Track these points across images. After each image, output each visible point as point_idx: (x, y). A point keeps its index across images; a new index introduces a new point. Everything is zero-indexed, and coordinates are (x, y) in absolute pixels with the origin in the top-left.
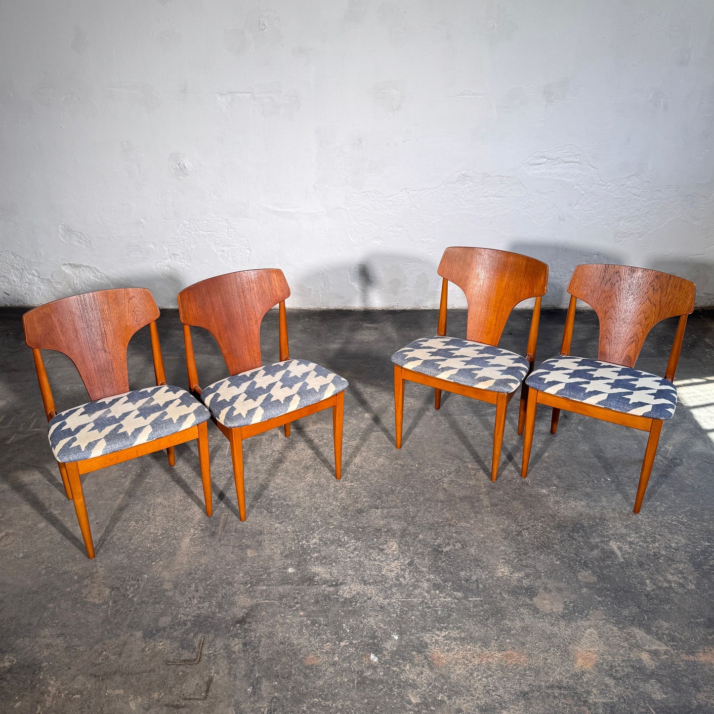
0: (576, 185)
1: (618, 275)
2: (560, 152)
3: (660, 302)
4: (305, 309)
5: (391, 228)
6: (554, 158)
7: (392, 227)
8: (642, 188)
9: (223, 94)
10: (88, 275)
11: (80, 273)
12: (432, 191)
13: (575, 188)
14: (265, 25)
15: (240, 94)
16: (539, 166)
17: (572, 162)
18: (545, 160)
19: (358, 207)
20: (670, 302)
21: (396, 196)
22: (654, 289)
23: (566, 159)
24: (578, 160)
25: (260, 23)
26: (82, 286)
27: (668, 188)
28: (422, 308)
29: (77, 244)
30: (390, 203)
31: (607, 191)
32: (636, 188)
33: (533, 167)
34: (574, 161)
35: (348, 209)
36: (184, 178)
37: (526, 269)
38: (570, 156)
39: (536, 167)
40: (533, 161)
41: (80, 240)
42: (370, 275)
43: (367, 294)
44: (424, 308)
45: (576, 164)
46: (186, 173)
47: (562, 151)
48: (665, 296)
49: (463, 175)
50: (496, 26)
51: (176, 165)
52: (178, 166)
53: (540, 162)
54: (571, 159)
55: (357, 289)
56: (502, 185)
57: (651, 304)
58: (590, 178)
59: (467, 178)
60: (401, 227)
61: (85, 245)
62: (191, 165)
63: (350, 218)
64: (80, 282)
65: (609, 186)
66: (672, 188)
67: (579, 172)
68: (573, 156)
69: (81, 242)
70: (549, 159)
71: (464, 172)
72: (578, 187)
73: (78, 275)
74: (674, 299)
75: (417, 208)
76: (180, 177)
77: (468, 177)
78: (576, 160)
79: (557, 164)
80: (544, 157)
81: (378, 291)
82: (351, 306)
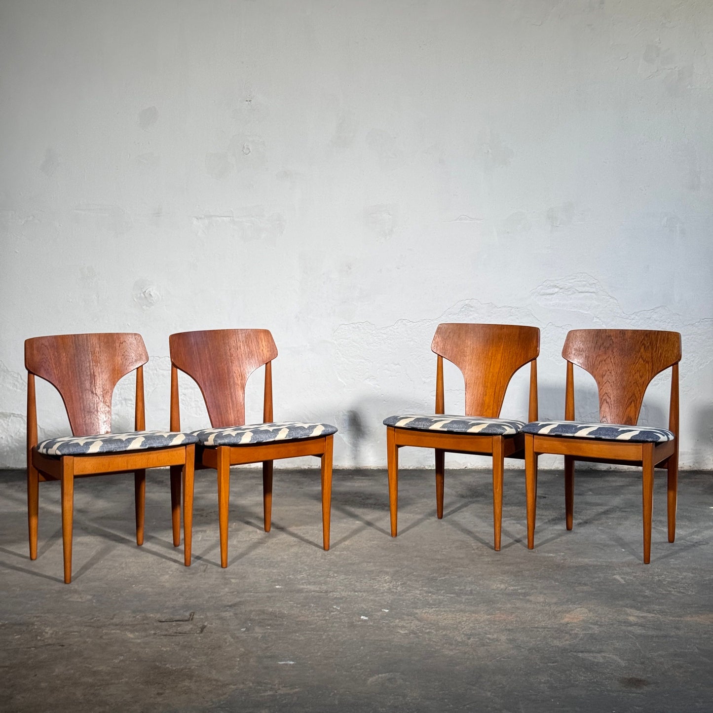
0: (595, 318)
1: (610, 338)
2: (573, 281)
3: (652, 358)
4: (282, 468)
5: (386, 366)
6: (566, 288)
7: (387, 364)
8: (672, 322)
9: (200, 218)
10: (18, 426)
11: (8, 425)
12: (432, 323)
13: (594, 321)
14: (249, 149)
15: (218, 218)
16: (552, 296)
17: (586, 292)
18: (557, 290)
19: (346, 341)
20: (660, 356)
21: (391, 328)
22: (645, 347)
23: (580, 289)
24: (594, 290)
25: (244, 147)
26: (7, 441)
27: (702, 322)
28: (427, 468)
29: (11, 388)
30: (385, 336)
31: (631, 325)
32: (665, 322)
33: (544, 297)
34: (590, 291)
35: (335, 342)
36: (148, 308)
37: (519, 337)
38: (584, 286)
39: (548, 297)
40: (543, 291)
41: (16, 383)
42: (362, 425)
43: (358, 449)
44: (430, 468)
45: (592, 294)
46: (151, 303)
47: (575, 280)
48: (656, 351)
49: (466, 305)
50: (490, 151)
51: (140, 294)
52: (142, 295)
53: (551, 292)
54: (586, 289)
55: (347, 443)
56: (512, 317)
57: (644, 361)
58: (610, 311)
59: (472, 309)
60: (398, 364)
61: (20, 389)
62: (158, 294)
63: (338, 354)
64: (6, 437)
65: (633, 319)
66: (706, 321)
67: (597, 303)
68: (588, 285)
69: (17, 385)
70: (561, 289)
71: (467, 302)
72: (598, 320)
73: (5, 427)
74: (664, 353)
75: (416, 342)
76: (144, 307)
77: (472, 307)
78: (592, 290)
79: (570, 295)
80: (556, 287)
81: (372, 444)
82: (340, 465)
